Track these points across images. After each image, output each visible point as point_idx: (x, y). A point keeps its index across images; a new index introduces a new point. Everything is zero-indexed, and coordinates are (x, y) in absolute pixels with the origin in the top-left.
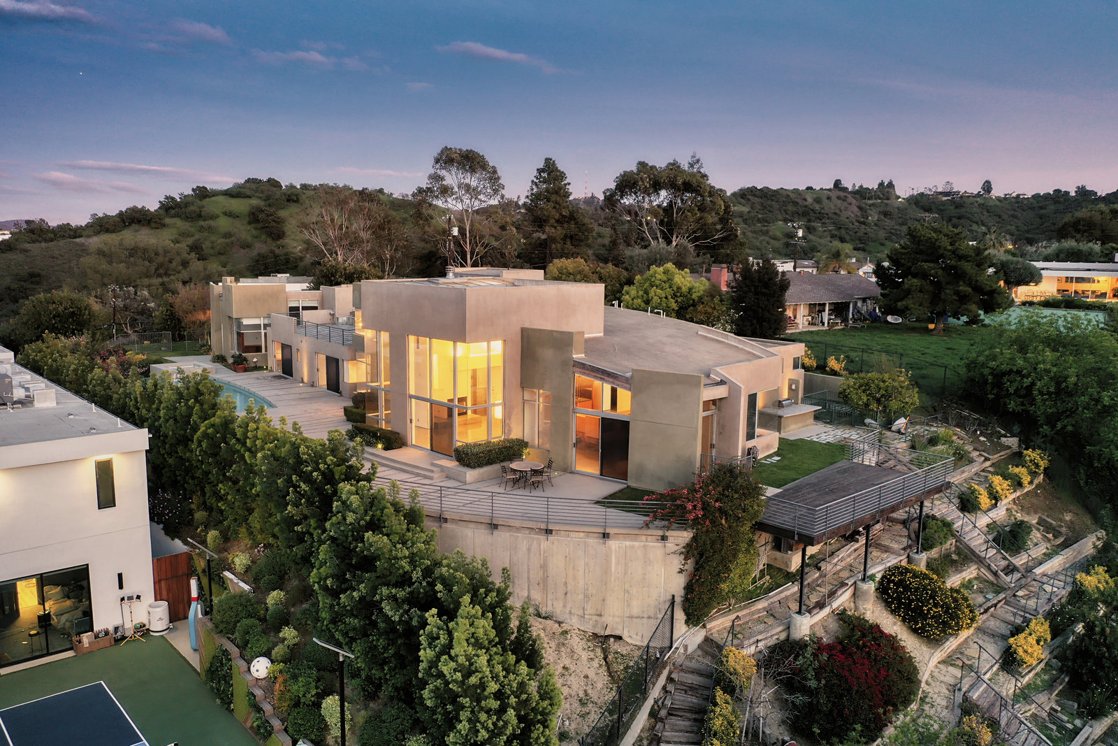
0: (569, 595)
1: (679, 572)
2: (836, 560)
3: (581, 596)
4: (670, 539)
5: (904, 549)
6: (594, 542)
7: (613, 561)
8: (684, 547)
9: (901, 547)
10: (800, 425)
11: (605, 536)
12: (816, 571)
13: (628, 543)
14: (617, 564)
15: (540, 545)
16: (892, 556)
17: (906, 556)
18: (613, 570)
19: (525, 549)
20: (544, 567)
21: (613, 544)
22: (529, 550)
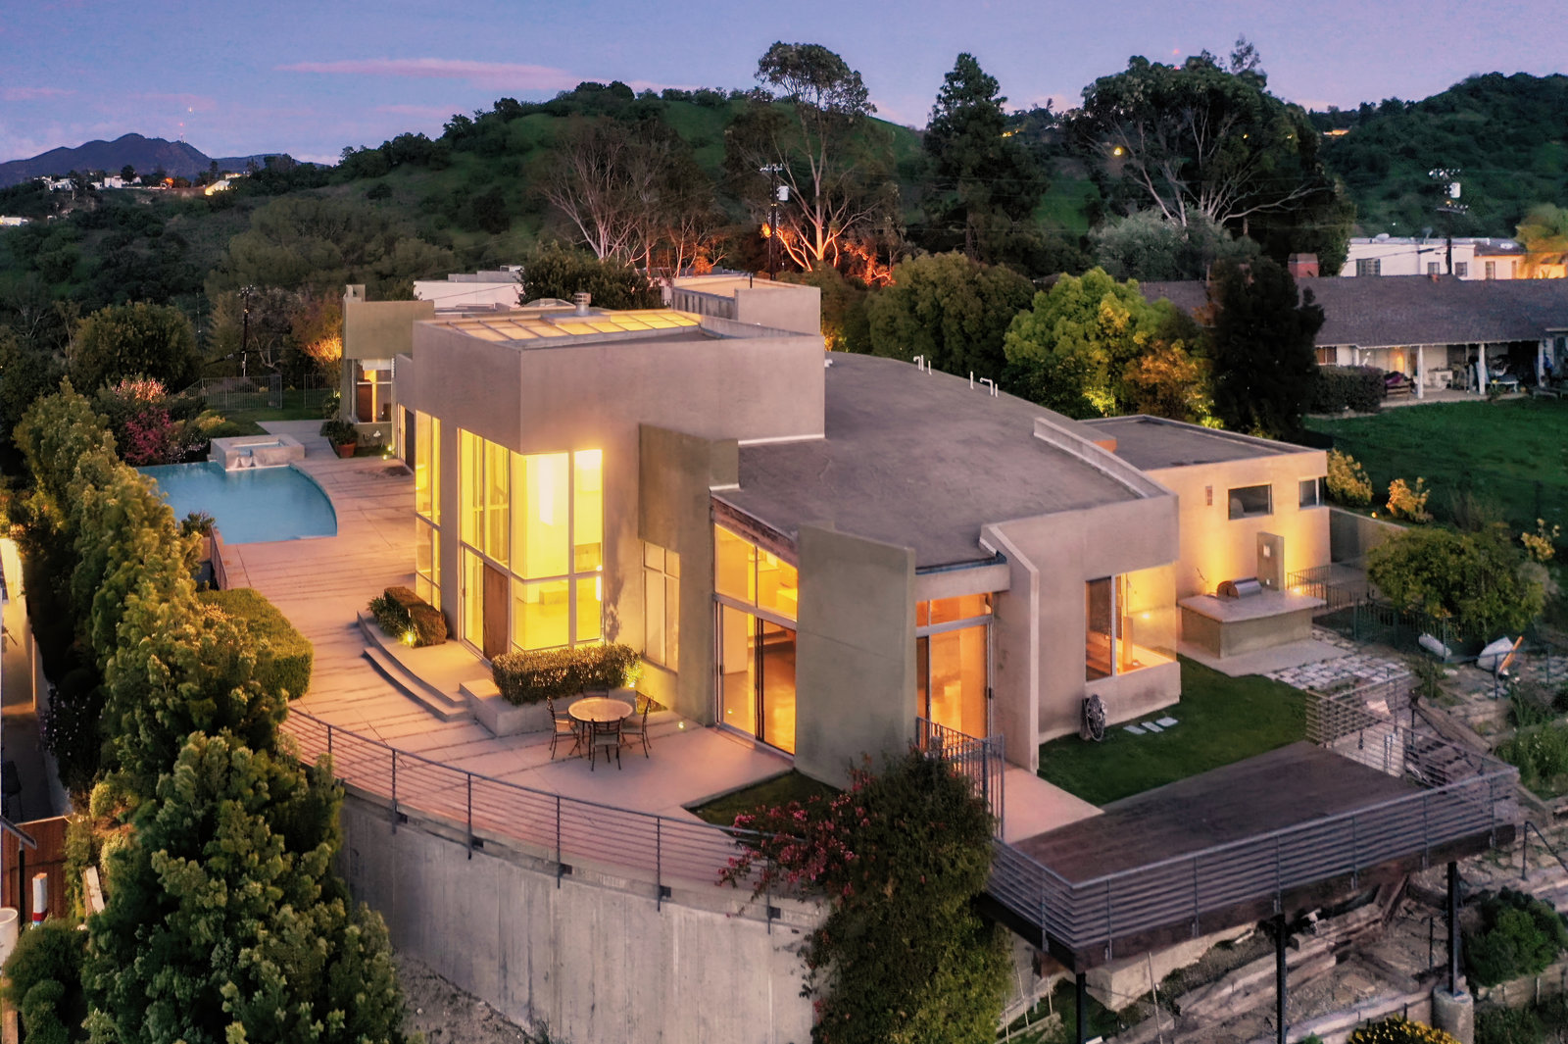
0: (598, 1010)
1: (803, 994)
2: (1228, 990)
3: (620, 1019)
4: (787, 916)
5: (1421, 978)
6: (641, 902)
7: (676, 949)
8: (807, 938)
9: (1416, 970)
10: (1273, 639)
11: (664, 893)
12: (1168, 1014)
13: (702, 914)
14: (683, 957)
15: (548, 895)
16: (1389, 993)
17: (1424, 994)
18: (676, 968)
19: (522, 900)
20: (554, 942)
21: (674, 910)
22: (530, 902)
